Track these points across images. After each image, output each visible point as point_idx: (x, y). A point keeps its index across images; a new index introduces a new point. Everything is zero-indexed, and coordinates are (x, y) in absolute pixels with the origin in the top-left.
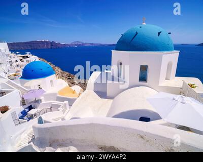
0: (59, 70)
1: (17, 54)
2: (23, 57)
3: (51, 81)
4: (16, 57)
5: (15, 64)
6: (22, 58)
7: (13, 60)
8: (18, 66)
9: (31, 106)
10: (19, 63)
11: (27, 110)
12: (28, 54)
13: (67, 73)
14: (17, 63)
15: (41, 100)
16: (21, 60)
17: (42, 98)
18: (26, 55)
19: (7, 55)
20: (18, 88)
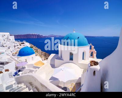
0: (40, 51)
1: (18, 42)
2: (21, 43)
4: (18, 43)
5: (16, 47)
7: (16, 45)
8: (18, 48)
9: (20, 70)
11: (17, 72)
12: (24, 42)
13: (44, 53)
14: (18, 47)
15: (25, 67)
16: (20, 45)
17: (26, 66)
18: (23, 42)
19: (13, 42)
20: (15, 60)
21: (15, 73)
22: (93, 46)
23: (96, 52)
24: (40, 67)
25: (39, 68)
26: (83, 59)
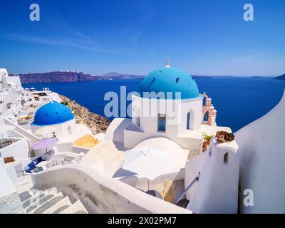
0: (87, 111)
1: (31, 90)
2: (39, 94)
3: (69, 128)
4: (30, 94)
5: (27, 104)
6: (37, 96)
7: (26, 98)
8: (31, 106)
9: (41, 157)
10: (34, 102)
11: (35, 163)
12: (46, 91)
14: (31, 102)
15: (53, 151)
16: (37, 99)
17: (55, 148)
18: (44, 92)
19: (19, 92)
20: (28, 135)
21: (29, 165)
22: (210, 99)
23: (215, 111)
24: (88, 150)
25: (86, 151)
26: (188, 128)
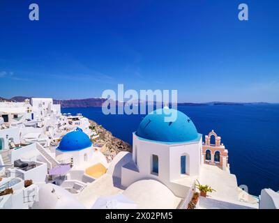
0: (110, 136)
1: (67, 115)
2: (74, 119)
3: (85, 155)
4: (65, 119)
5: (62, 127)
6: (71, 120)
7: (62, 122)
8: (65, 129)
10: (68, 126)
12: (79, 116)
13: (119, 140)
14: (65, 126)
15: (66, 177)
16: (70, 123)
17: (68, 175)
18: (77, 117)
19: (58, 117)
23: (226, 151)
26: (183, 171)
